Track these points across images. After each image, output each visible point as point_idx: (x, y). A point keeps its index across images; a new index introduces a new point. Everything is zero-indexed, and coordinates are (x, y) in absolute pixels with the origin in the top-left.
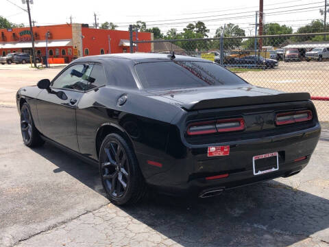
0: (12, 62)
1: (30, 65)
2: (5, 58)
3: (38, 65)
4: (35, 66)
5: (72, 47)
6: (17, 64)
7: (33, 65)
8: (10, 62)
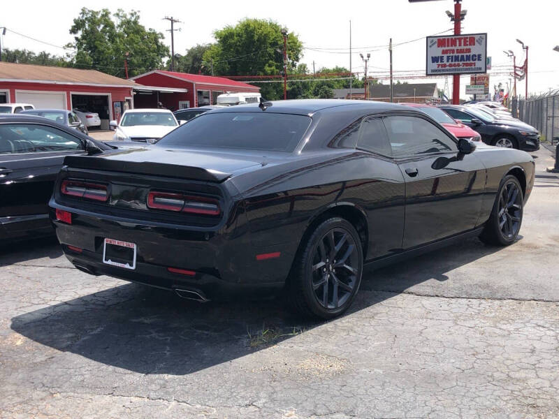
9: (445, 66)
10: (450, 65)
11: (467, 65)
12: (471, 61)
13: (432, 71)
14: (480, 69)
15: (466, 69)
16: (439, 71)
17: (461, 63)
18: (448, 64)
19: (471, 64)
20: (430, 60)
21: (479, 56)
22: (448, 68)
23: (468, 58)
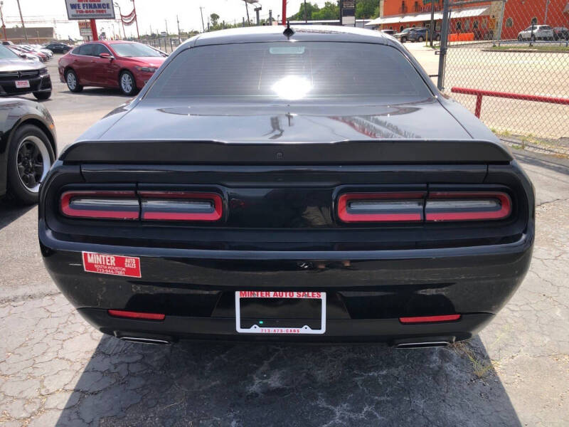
0: (407, 40)
1: (424, 44)
2: (400, 34)
3: (434, 43)
4: (431, 44)
5: (488, 17)
6: (413, 42)
7: (429, 43)
8: (405, 40)
9: (82, 12)
10: (87, 12)
11: (99, 11)
12: (102, 9)
13: (73, 16)
14: (110, 15)
15: (99, 15)
16: (78, 16)
17: (95, 10)
18: (84, 10)
19: (102, 11)
20: (69, 7)
21: (108, 5)
22: (85, 13)
23: (99, 6)
